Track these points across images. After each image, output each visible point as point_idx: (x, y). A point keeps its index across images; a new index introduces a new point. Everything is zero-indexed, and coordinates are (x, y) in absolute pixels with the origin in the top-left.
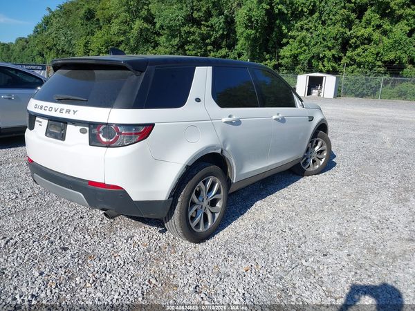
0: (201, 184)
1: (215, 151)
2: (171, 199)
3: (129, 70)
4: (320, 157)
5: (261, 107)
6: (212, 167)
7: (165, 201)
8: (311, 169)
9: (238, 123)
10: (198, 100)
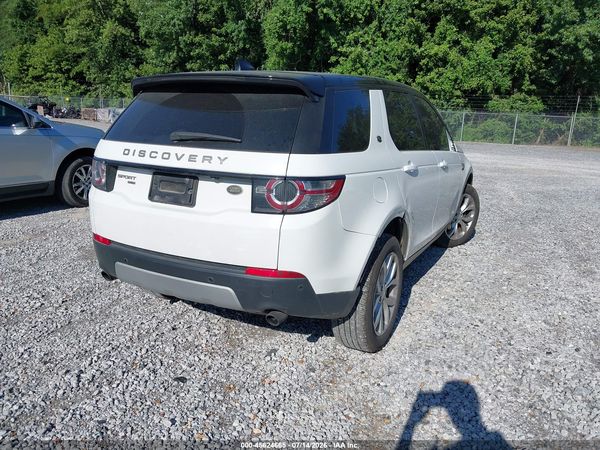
3: (304, 94)
4: (466, 220)
8: (456, 237)
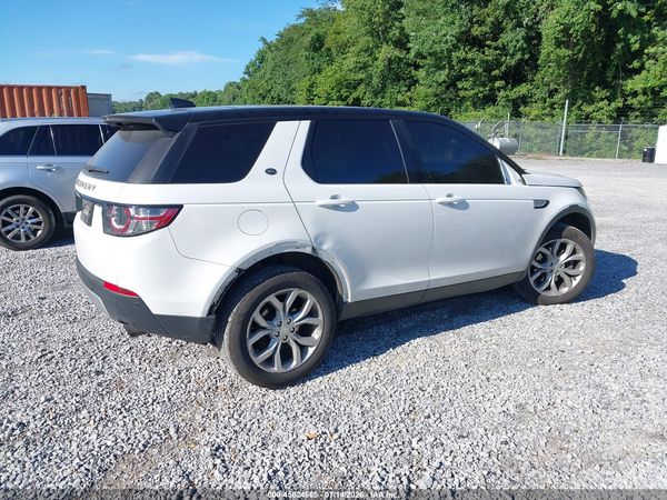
0: (272, 299)
1: (298, 250)
2: (213, 316)
4: (571, 272)
5: (411, 182)
6: (295, 273)
7: (201, 319)
8: (554, 293)
9: (352, 207)
10: (271, 172)
